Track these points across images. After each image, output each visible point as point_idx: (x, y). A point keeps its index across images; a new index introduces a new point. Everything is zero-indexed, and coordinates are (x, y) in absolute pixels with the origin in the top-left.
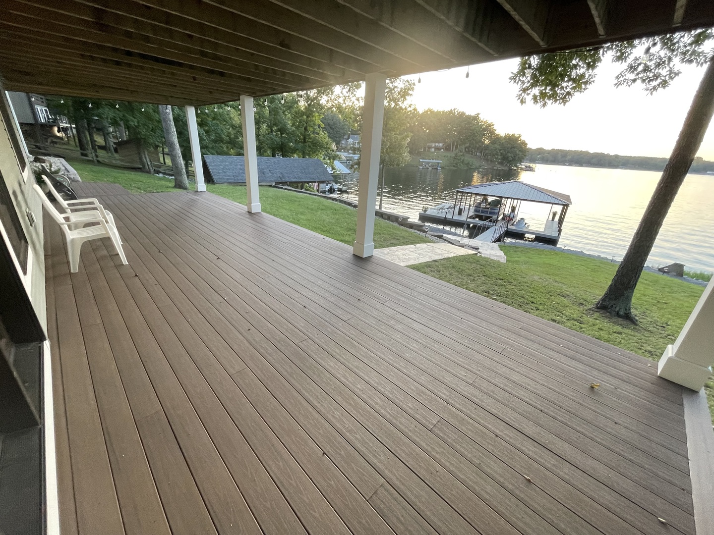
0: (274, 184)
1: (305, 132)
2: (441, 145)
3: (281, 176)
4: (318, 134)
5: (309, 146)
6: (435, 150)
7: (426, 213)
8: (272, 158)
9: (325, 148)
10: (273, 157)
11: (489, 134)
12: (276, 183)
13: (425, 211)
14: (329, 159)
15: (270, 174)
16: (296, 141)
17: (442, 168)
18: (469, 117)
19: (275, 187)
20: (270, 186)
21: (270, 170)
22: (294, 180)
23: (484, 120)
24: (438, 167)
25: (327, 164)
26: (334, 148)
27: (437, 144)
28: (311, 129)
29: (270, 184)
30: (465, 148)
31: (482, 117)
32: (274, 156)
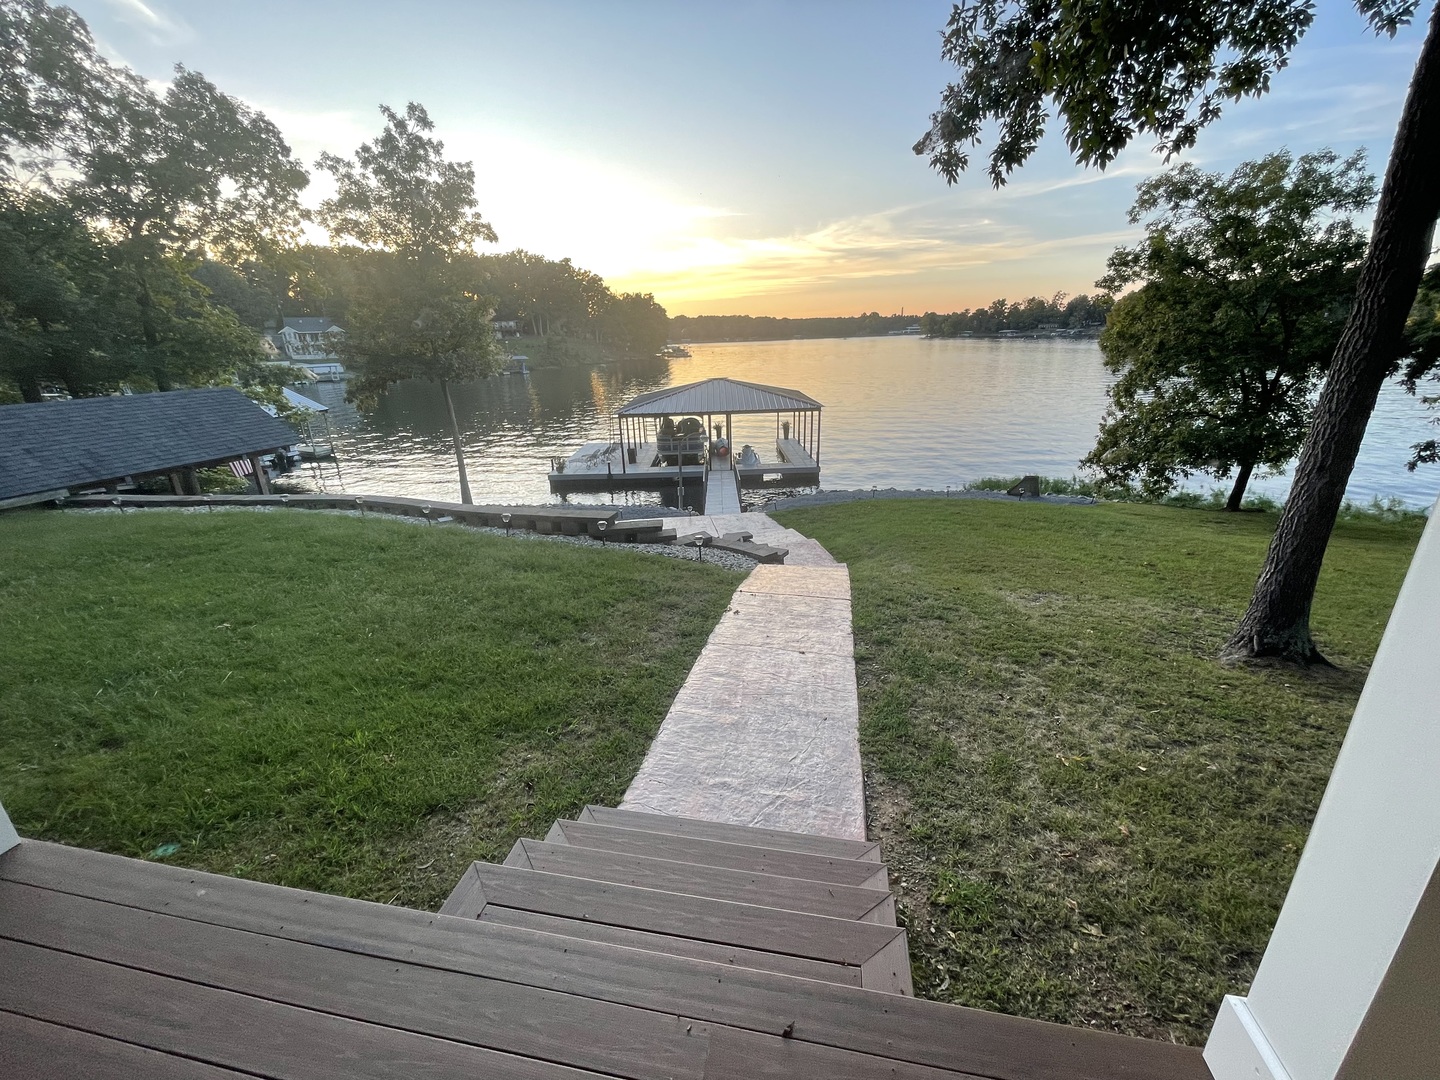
0: (63, 494)
1: (143, 313)
2: (512, 323)
3: (90, 463)
4: (199, 315)
5: (175, 353)
6: (503, 336)
7: (566, 472)
8: (26, 405)
9: (238, 353)
10: (28, 400)
11: (597, 297)
12: (70, 488)
13: (561, 468)
14: (263, 383)
15: (33, 463)
16: (114, 340)
17: (531, 369)
18: (552, 265)
19: (68, 504)
20: (51, 505)
21: (28, 451)
22: (152, 467)
23: (582, 271)
24: (521, 369)
25: (257, 396)
26: (270, 351)
27: (504, 324)
28: (168, 301)
29: (46, 497)
30: (562, 326)
31: (575, 264)
32: (31, 396)
